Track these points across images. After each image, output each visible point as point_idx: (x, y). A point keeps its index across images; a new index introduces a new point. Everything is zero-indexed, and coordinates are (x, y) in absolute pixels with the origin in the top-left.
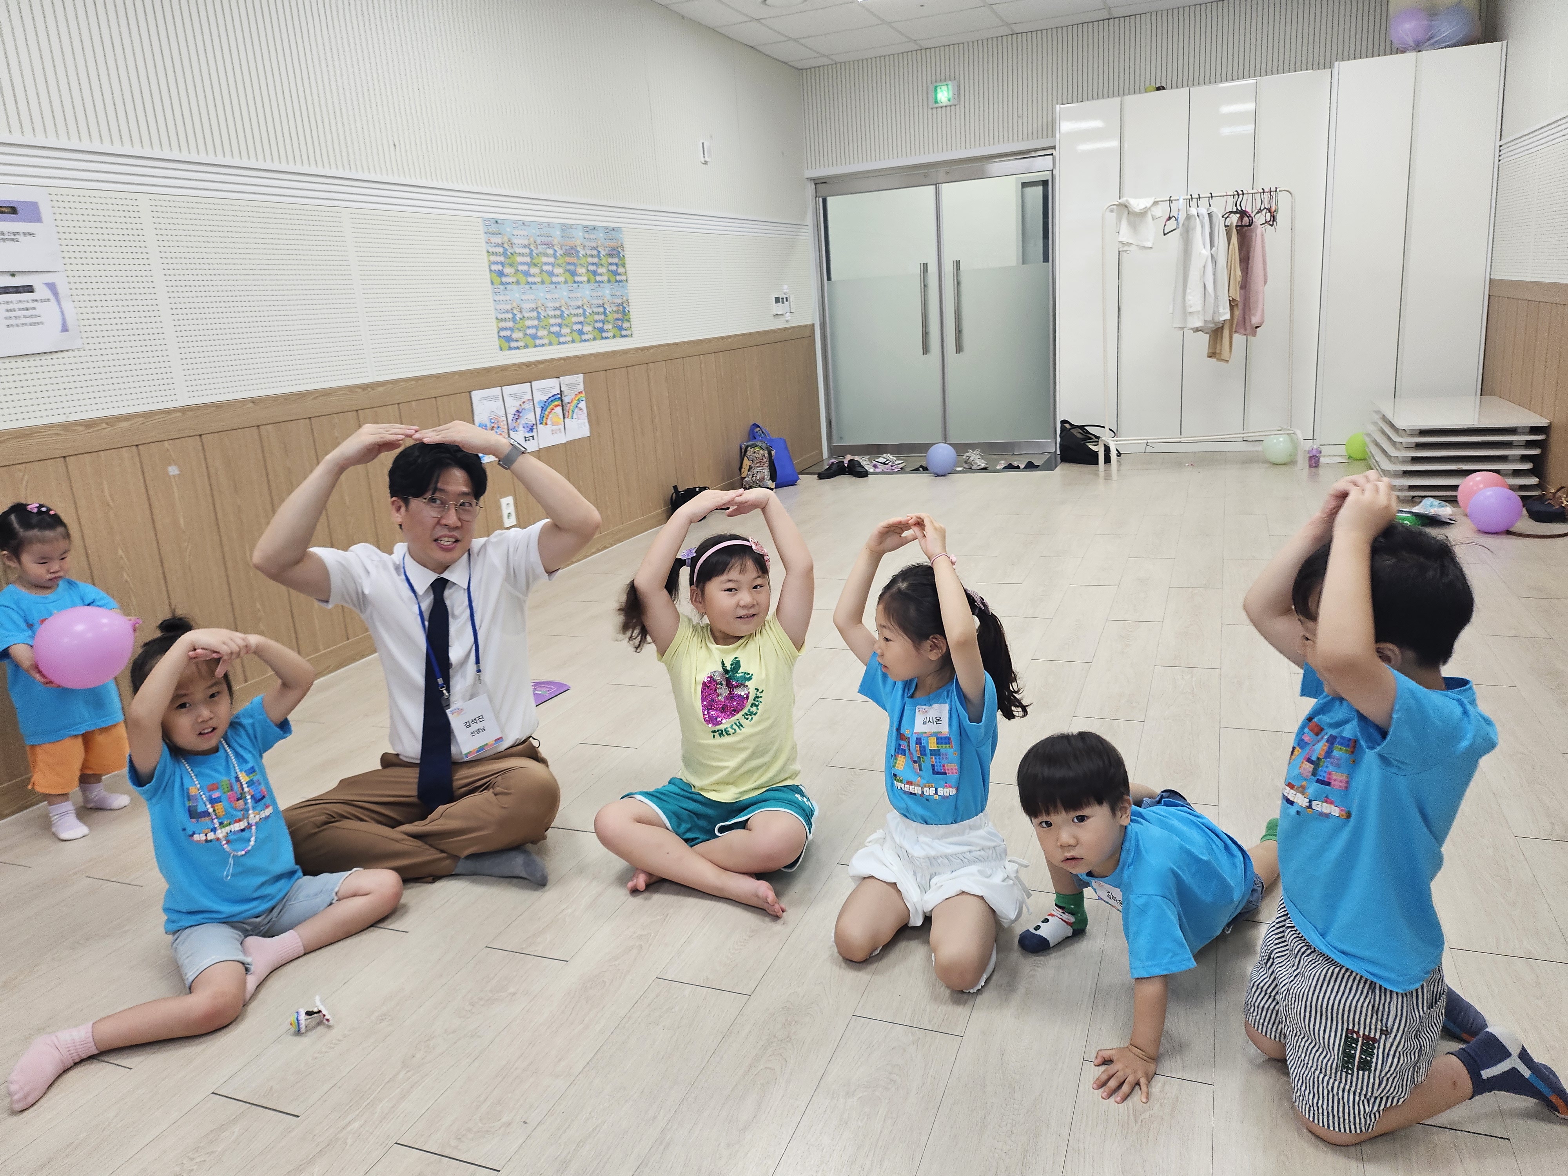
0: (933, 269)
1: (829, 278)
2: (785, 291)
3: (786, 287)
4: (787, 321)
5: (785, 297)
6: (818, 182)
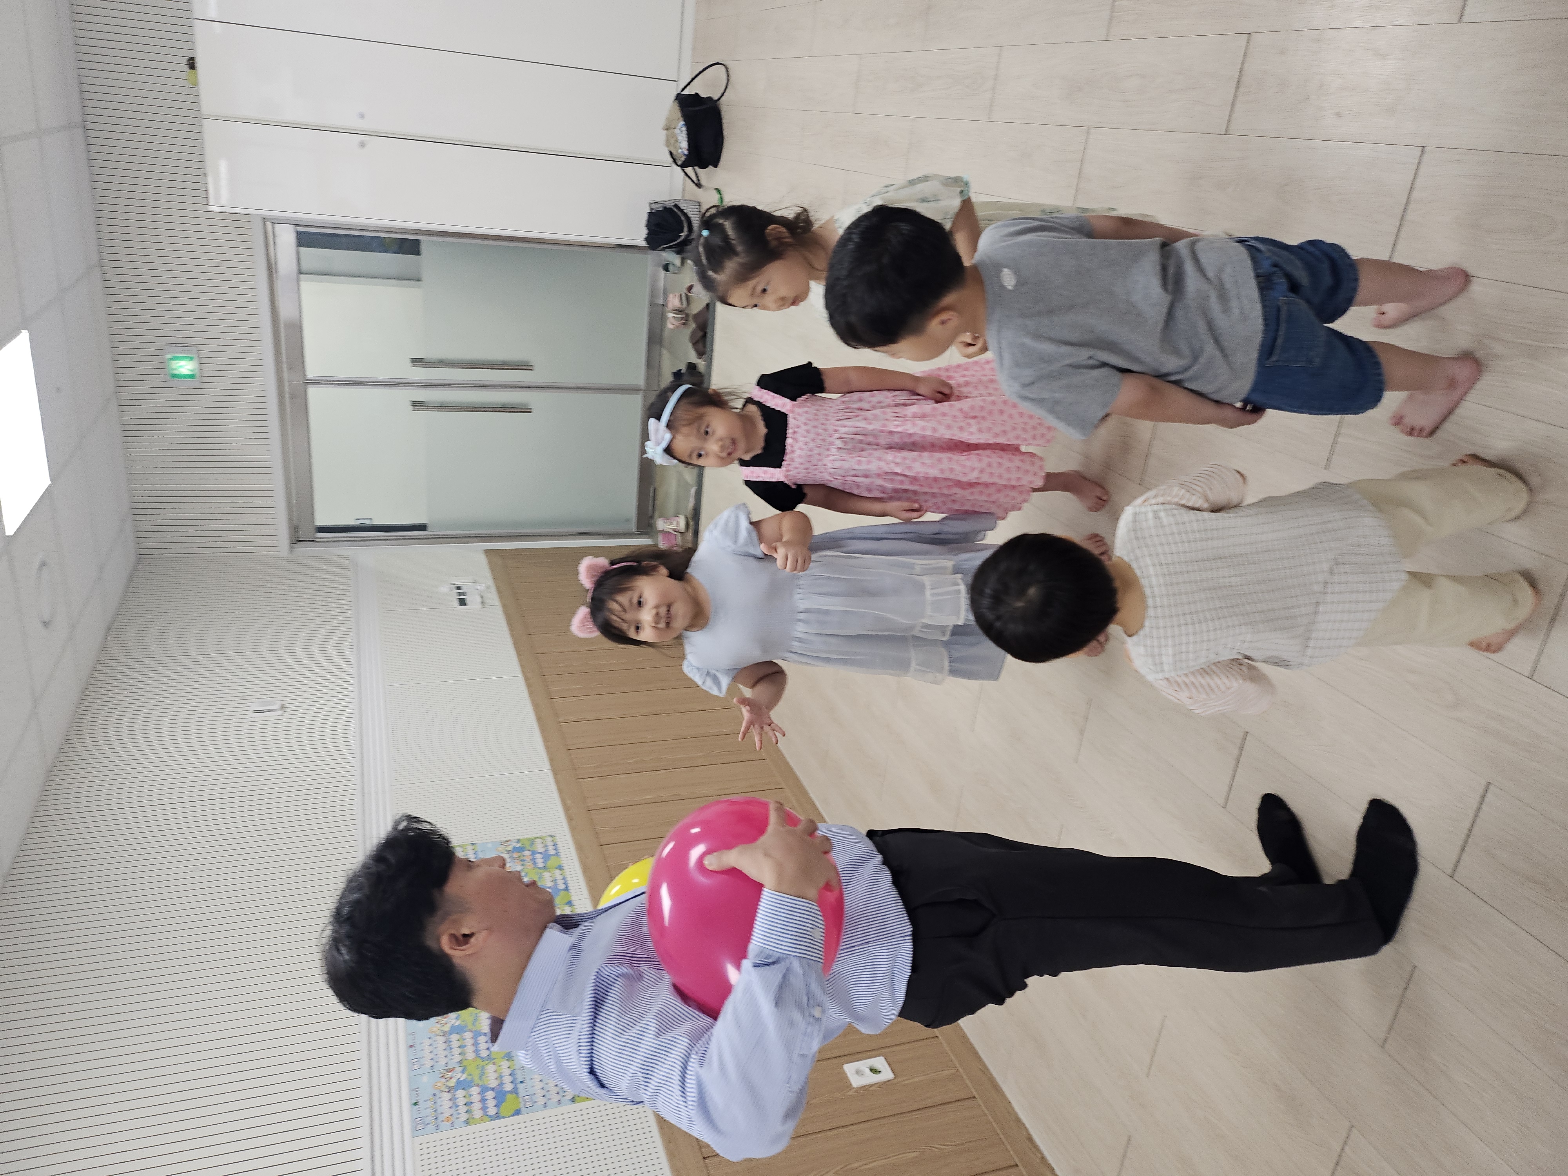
0: (420, 395)
1: (423, 528)
2: (448, 590)
3: (442, 589)
5: (456, 591)
6: (296, 540)
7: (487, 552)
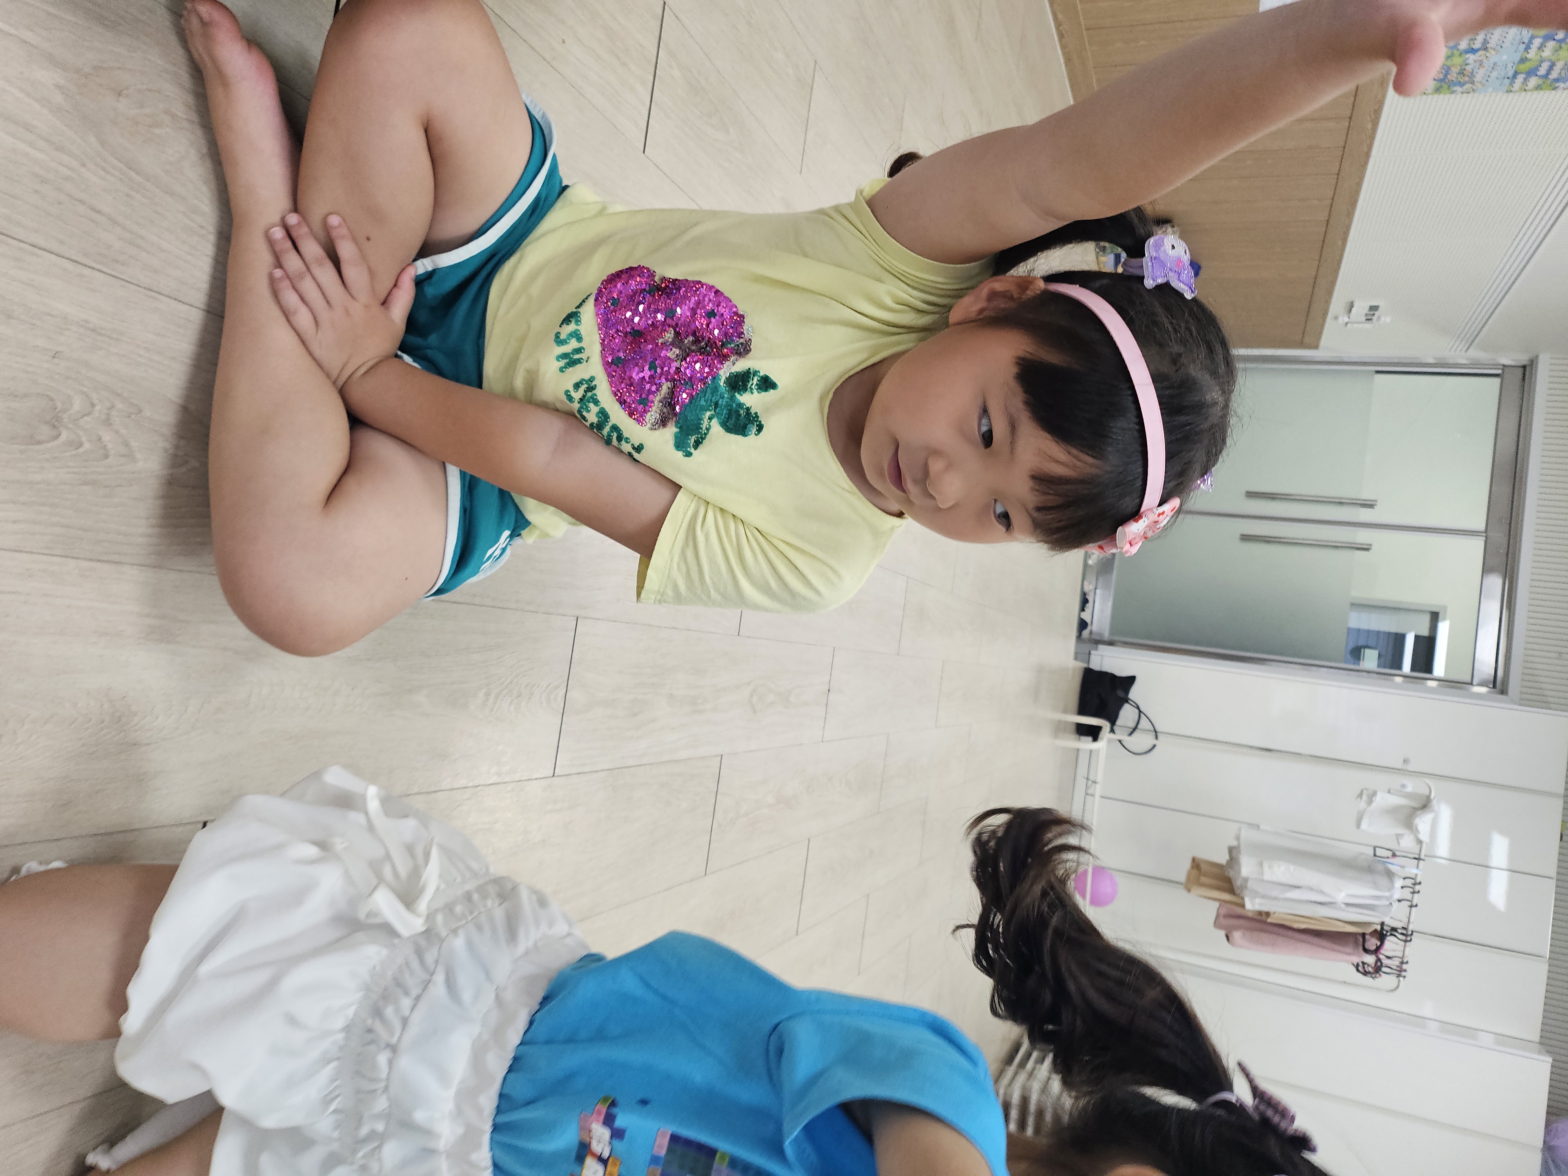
0: (1365, 515)
1: (1378, 372)
2: (1383, 319)
3: (1388, 320)
4: (1336, 318)
5: (1375, 318)
6: (1526, 371)
7: (1316, 347)
